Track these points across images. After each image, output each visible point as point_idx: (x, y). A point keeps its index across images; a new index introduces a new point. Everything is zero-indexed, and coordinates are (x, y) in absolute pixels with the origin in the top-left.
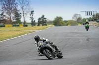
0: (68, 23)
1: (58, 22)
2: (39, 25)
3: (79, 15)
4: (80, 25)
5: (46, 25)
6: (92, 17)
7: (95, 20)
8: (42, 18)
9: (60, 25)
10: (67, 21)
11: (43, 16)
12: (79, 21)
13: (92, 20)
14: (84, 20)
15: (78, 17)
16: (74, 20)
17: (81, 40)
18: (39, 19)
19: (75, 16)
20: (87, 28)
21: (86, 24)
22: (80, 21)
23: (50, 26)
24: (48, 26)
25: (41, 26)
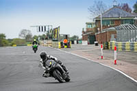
0: (13, 42)
3: (29, 31)
6: (45, 33)
7: (51, 38)
9: (3, 46)
10: (12, 40)
13: (47, 39)
14: (35, 37)
16: (21, 38)
17: (31, 66)
19: (23, 32)
20: (35, 49)
22: (30, 40)
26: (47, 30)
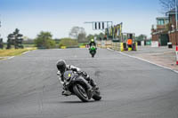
0: (60, 43)
1: (43, 42)
2: (8, 48)
3: (82, 28)
4: (82, 47)
5: (22, 47)
7: (111, 37)
8: (15, 33)
9: (48, 48)
10: (59, 40)
11: (17, 31)
12: (82, 39)
13: (105, 39)
14: (90, 37)
15: (79, 33)
16: (72, 38)
18: (10, 36)
19: (74, 30)
20: (93, 52)
21: (91, 45)
22: (84, 40)
23: (29, 49)
24: (25, 49)
25: (13, 50)
26: (105, 27)
